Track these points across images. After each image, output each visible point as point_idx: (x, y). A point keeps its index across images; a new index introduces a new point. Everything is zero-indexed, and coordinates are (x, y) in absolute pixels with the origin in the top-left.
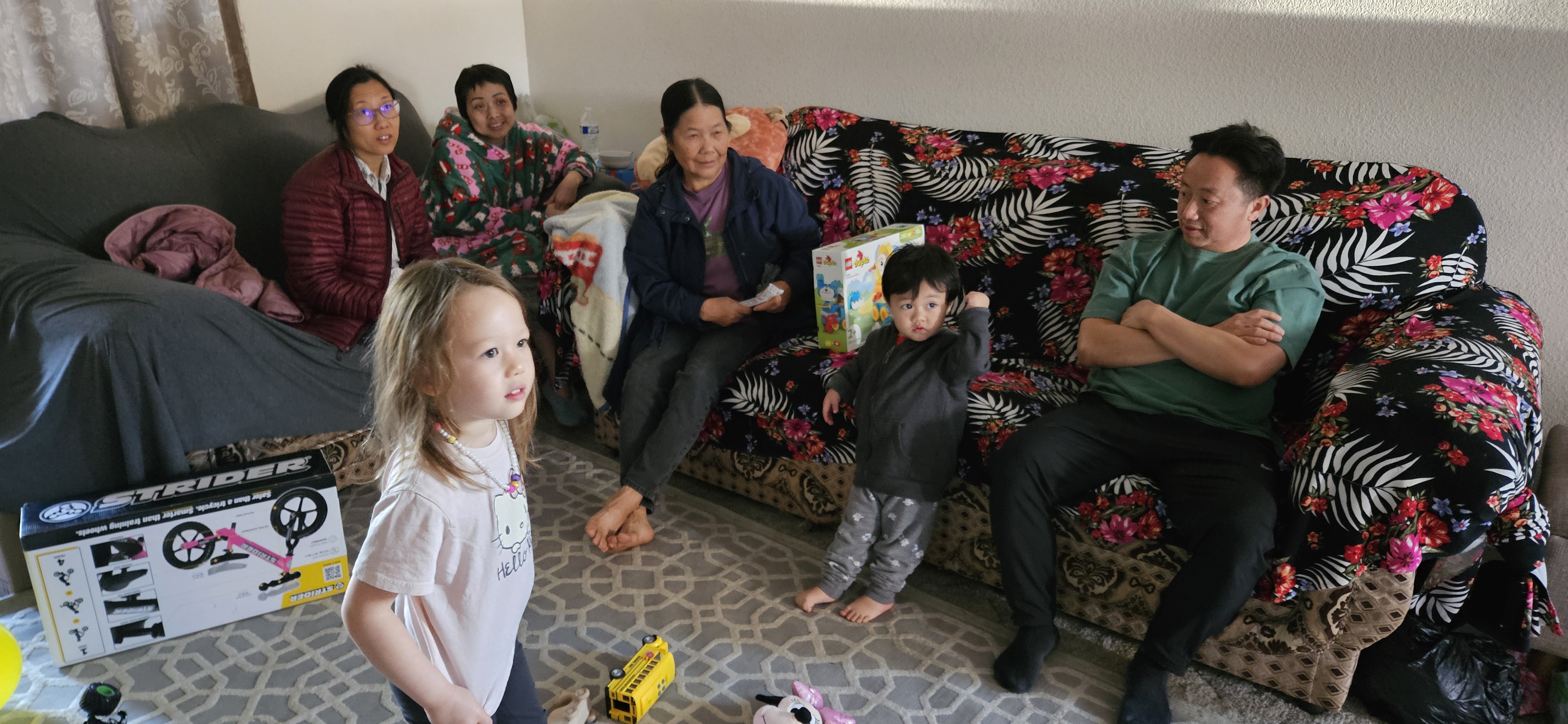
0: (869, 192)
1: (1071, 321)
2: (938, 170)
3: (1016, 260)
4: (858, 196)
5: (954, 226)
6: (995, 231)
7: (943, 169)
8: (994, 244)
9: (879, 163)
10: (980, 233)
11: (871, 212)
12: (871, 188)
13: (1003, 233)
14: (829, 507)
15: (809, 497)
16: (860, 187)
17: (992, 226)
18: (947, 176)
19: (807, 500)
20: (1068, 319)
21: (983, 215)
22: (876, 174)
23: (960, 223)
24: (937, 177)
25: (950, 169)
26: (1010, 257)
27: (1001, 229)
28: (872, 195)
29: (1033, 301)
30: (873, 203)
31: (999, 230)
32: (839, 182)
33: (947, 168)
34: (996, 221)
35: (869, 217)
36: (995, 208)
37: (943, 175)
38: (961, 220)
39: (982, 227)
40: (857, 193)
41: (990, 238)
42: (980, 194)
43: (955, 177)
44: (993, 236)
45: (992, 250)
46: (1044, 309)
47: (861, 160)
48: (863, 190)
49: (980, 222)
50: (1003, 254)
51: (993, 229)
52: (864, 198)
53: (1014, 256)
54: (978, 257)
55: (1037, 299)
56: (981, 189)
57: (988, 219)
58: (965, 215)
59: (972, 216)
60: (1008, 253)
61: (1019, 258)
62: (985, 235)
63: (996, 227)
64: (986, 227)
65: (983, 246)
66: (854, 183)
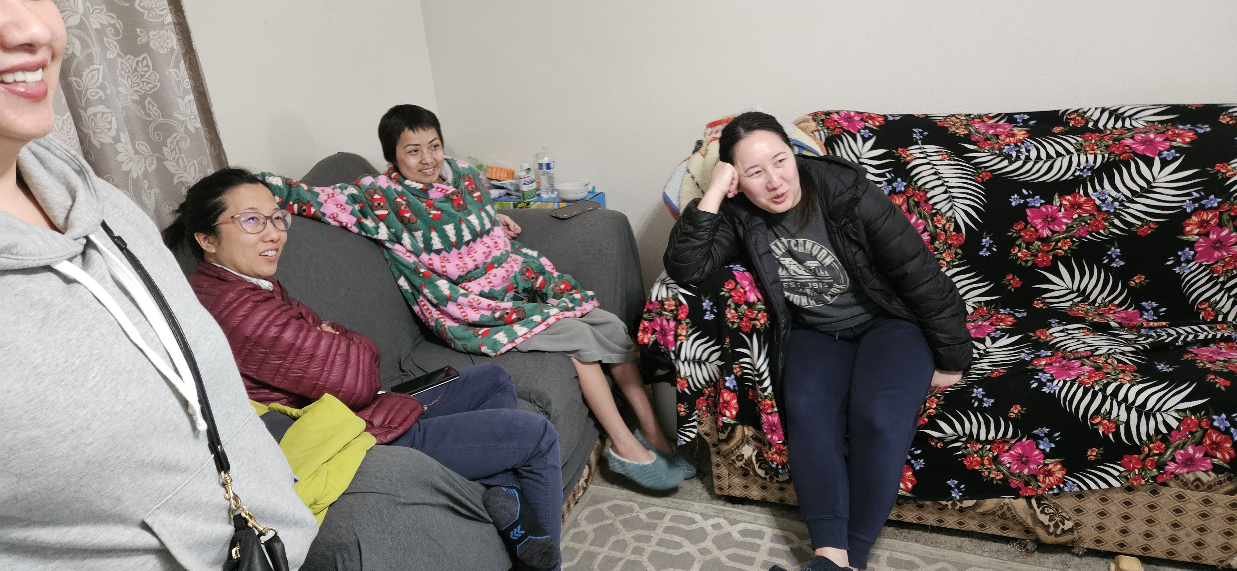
0: (943, 189)
1: (1221, 279)
2: (1014, 154)
3: (1150, 228)
4: (929, 195)
5: (1061, 205)
6: (1116, 204)
7: (1018, 152)
8: (1118, 216)
9: (939, 158)
10: (1098, 208)
11: (951, 208)
12: (942, 185)
13: (1127, 204)
14: (1068, 525)
15: (1045, 519)
16: (928, 186)
17: (1110, 199)
18: (1028, 159)
19: (1042, 523)
20: (1218, 277)
21: (1095, 190)
22: (941, 169)
23: (1068, 201)
24: (1016, 161)
25: (1028, 151)
26: (1142, 226)
27: (1123, 201)
28: (946, 192)
29: (1173, 266)
30: (951, 198)
31: (1121, 203)
32: (900, 185)
33: (1023, 150)
34: (1114, 193)
35: (949, 214)
36: (1106, 182)
37: (1023, 157)
38: (1069, 197)
39: (1098, 202)
40: (927, 193)
41: (1112, 211)
42: (1082, 171)
43: (1039, 158)
44: (1115, 209)
45: (1117, 222)
46: (1187, 272)
47: (916, 158)
48: (932, 188)
49: (1093, 197)
50: (1133, 225)
51: (1112, 202)
52: (937, 196)
53: (1147, 224)
54: (1102, 231)
55: (1178, 263)
56: (1079, 165)
57: (1104, 194)
58: (1071, 192)
59: (1082, 192)
60: (1140, 223)
61: (1152, 226)
62: (1104, 209)
63: (1115, 199)
64: (1103, 201)
65: (1105, 220)
66: (920, 183)
